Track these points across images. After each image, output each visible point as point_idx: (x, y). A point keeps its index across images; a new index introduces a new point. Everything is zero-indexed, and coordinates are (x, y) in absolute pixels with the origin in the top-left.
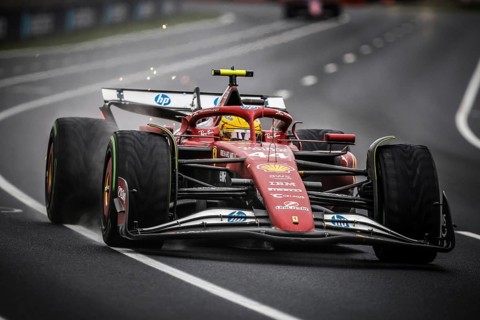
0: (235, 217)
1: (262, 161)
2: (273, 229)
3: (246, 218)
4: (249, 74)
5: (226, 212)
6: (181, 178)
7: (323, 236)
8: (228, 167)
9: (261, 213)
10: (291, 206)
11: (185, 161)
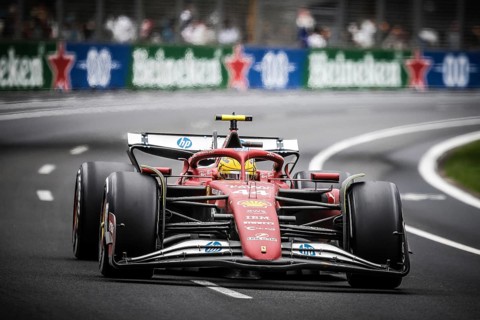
0: (211, 247)
1: (243, 197)
2: (244, 258)
3: (221, 248)
4: (249, 119)
5: (204, 243)
6: (168, 214)
7: (289, 263)
9: (236, 244)
10: (262, 237)
11: (175, 199)
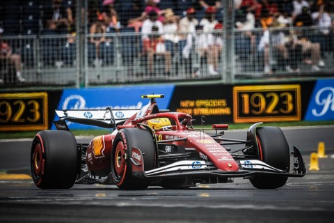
0: (195, 165)
2: (218, 171)
3: (201, 165)
4: (162, 96)
5: (191, 162)
8: (174, 143)
9: (209, 163)
10: (225, 159)
